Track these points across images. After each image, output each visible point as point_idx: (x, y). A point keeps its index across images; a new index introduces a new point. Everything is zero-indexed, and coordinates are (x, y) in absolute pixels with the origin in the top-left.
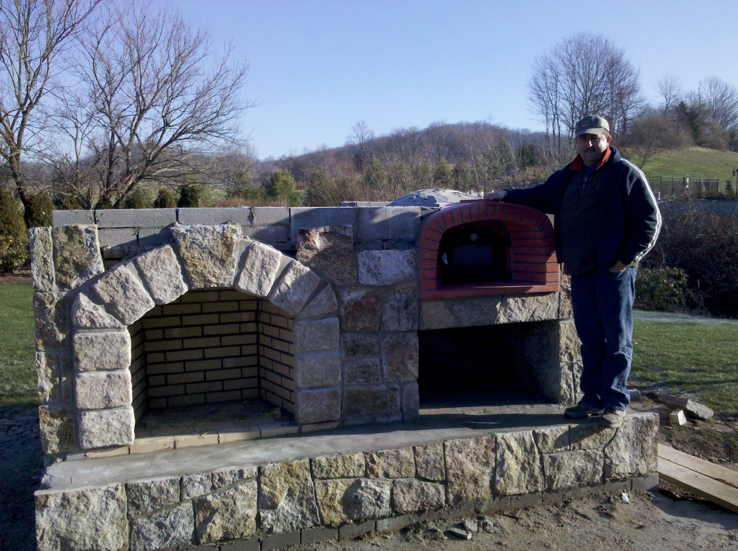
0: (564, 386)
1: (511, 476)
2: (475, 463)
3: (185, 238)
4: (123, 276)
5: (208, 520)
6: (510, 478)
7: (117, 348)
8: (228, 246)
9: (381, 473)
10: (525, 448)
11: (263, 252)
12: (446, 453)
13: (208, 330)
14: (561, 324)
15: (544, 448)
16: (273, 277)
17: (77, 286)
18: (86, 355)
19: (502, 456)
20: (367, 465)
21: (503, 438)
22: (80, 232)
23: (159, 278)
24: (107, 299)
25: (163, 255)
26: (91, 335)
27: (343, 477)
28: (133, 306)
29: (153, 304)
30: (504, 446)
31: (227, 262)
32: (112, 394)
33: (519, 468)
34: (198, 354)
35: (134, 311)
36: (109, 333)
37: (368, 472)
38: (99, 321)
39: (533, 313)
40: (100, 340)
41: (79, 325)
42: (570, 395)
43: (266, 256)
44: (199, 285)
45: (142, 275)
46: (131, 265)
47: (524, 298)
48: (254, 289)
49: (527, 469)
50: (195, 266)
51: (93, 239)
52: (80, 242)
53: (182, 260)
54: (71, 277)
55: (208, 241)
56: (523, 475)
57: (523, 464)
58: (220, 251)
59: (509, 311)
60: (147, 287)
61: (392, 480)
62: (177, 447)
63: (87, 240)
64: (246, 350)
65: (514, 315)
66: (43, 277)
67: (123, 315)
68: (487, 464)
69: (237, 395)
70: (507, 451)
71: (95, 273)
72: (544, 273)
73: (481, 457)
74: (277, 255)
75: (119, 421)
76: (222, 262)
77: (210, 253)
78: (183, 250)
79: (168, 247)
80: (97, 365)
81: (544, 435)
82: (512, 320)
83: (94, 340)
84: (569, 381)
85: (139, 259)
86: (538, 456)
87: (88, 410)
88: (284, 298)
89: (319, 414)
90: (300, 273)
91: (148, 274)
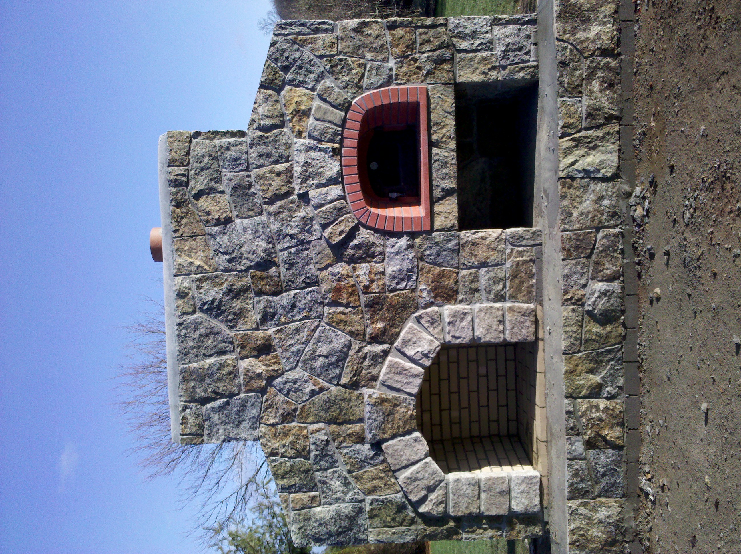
0: (521, 74)
1: (600, 161)
2: (584, 199)
3: (376, 435)
4: (406, 481)
5: (604, 439)
6: (602, 162)
7: (463, 485)
8: (382, 401)
9: (582, 292)
10: (574, 147)
11: (387, 373)
12: (571, 229)
13: (454, 388)
14: (460, 80)
15: (577, 127)
16: (408, 365)
17: (413, 512)
18: (467, 508)
19: (579, 171)
20: (574, 304)
21: (563, 171)
22: (372, 510)
23: (408, 454)
24: (423, 493)
25: (390, 451)
26: (451, 504)
27: (581, 326)
28: (429, 474)
29: (429, 459)
30: (570, 169)
31: (396, 402)
32: (498, 490)
33: (594, 152)
34: (474, 396)
35: (434, 473)
36: (450, 491)
37: (580, 303)
38: (440, 498)
39: (447, 112)
40: (455, 497)
41: (443, 513)
42: (531, 68)
43: (390, 371)
44: (414, 423)
45: (406, 467)
46: (398, 474)
47: (432, 124)
48: (418, 381)
49: (596, 145)
50: (398, 427)
51: (377, 500)
52: (380, 509)
53: (394, 437)
54: (406, 516)
55: (378, 417)
56: (601, 148)
57: (590, 149)
58: (387, 406)
59: (444, 139)
60: (414, 463)
61: (590, 281)
62: (545, 440)
63: (378, 504)
64: (472, 357)
65: (448, 134)
66: (406, 535)
67: (436, 481)
68: (585, 187)
69: (511, 365)
70: (575, 167)
71: (403, 500)
72: (407, 104)
73: (578, 193)
74: (389, 361)
75: (520, 485)
76: (395, 405)
77: (388, 415)
78: (386, 436)
80: (475, 499)
82: (453, 135)
83: (455, 502)
84: (517, 69)
85: (393, 467)
86: (584, 133)
87: (510, 507)
88: (426, 356)
89: (527, 324)
90: (405, 343)
91: (405, 463)
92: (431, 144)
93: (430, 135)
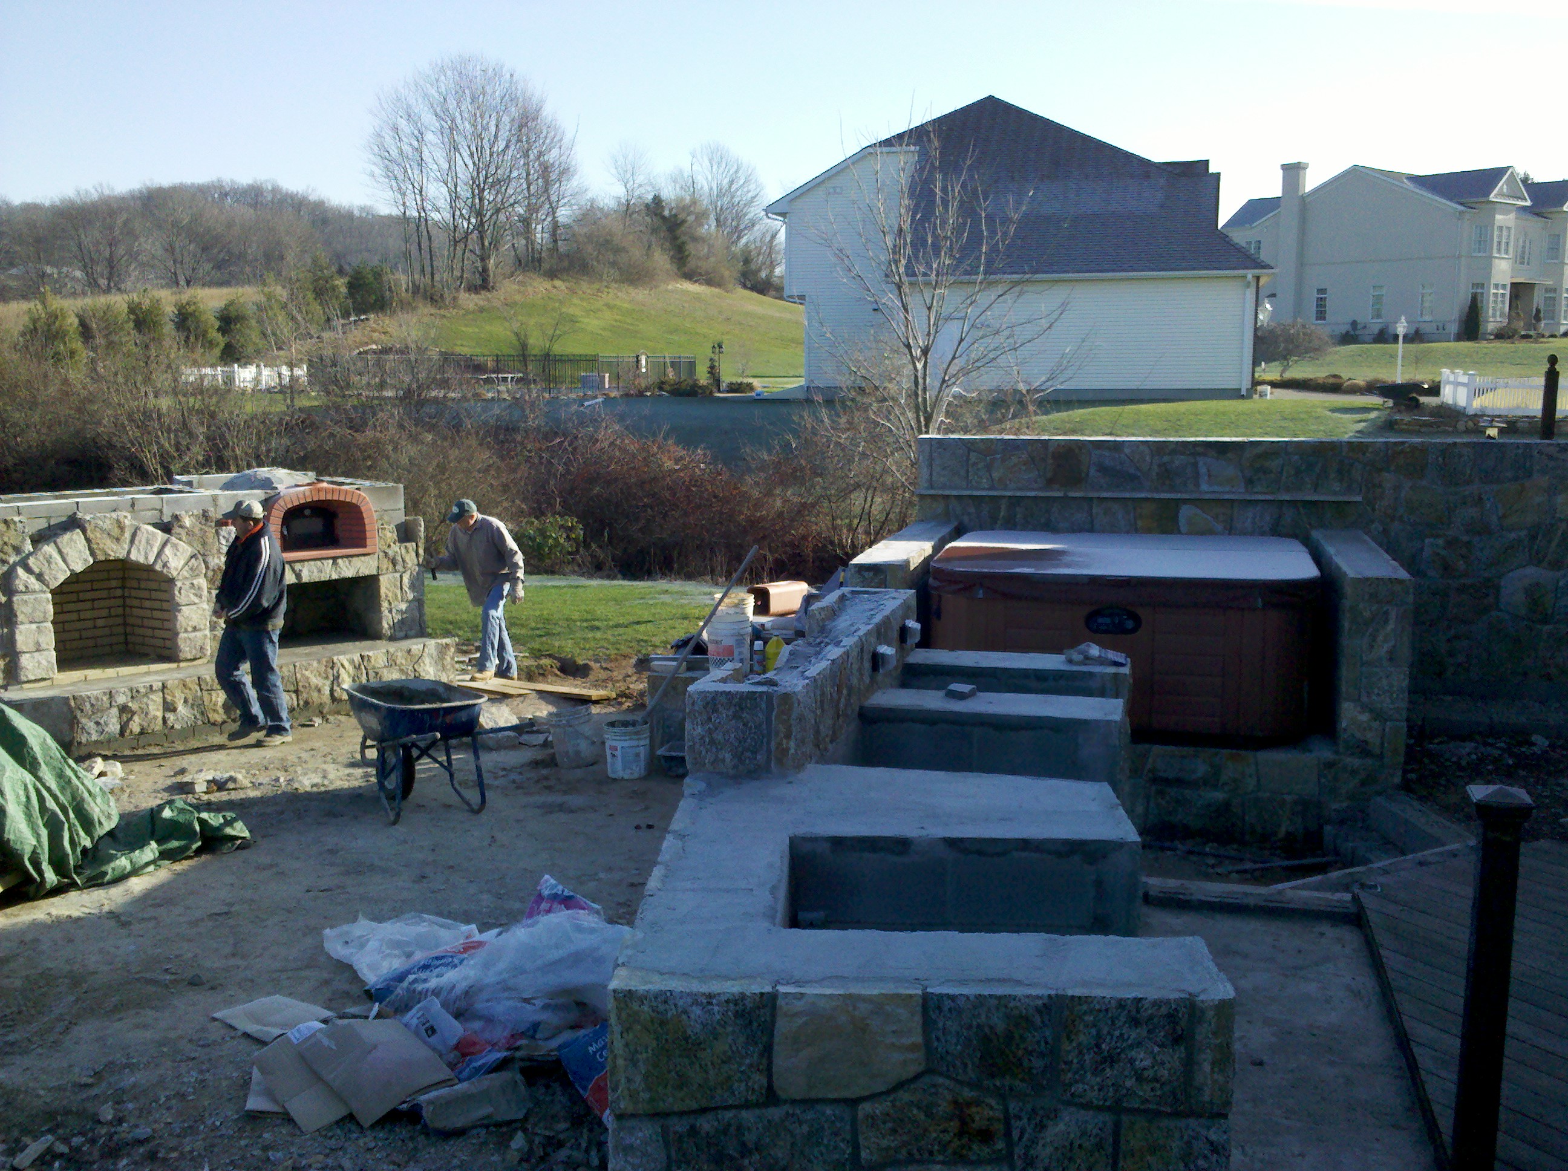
0: (385, 627)
2: (318, 678)
3: (89, 523)
4: (47, 553)
6: (344, 687)
7: (43, 607)
8: (121, 528)
10: (354, 665)
11: (147, 532)
12: (297, 670)
14: (381, 578)
15: (368, 665)
16: (156, 550)
17: (14, 562)
18: (22, 612)
19: (338, 672)
21: (338, 659)
22: (15, 523)
23: (71, 553)
24: (37, 571)
25: (75, 537)
26: (25, 597)
28: (55, 575)
29: (69, 573)
30: (339, 665)
31: (121, 540)
32: (39, 640)
33: (350, 679)
34: (74, 616)
35: (56, 579)
36: (38, 596)
38: (31, 587)
39: (358, 570)
40: (32, 601)
41: (17, 590)
43: (149, 535)
44: (101, 557)
45: (60, 552)
46: (52, 545)
47: (350, 559)
48: (142, 560)
49: (356, 681)
50: (98, 544)
51: (24, 527)
52: (16, 530)
53: (88, 540)
54: (10, 556)
55: (107, 525)
57: (353, 676)
58: (116, 532)
59: (338, 569)
60: (64, 560)
62: (88, 679)
63: (20, 528)
64: (114, 612)
65: (342, 572)
67: (47, 582)
68: (327, 678)
70: (341, 668)
71: (26, 552)
72: (365, 539)
73: (322, 673)
74: (158, 533)
75: (45, 660)
76: (118, 540)
77: (109, 534)
78: (89, 532)
79: (78, 530)
80: (30, 620)
81: (369, 656)
82: (341, 576)
83: (28, 601)
85: (58, 540)
86: (364, 672)
87: (24, 652)
88: (165, 565)
89: (194, 652)
90: (175, 546)
91: (64, 551)
92: (334, 559)
93: (342, 557)
